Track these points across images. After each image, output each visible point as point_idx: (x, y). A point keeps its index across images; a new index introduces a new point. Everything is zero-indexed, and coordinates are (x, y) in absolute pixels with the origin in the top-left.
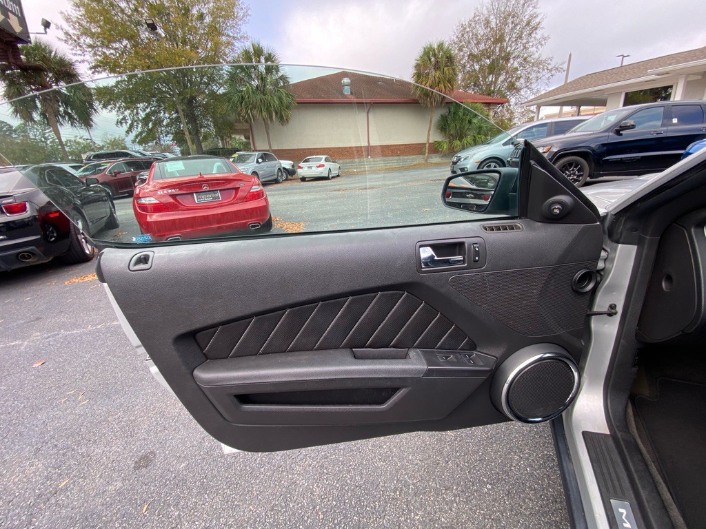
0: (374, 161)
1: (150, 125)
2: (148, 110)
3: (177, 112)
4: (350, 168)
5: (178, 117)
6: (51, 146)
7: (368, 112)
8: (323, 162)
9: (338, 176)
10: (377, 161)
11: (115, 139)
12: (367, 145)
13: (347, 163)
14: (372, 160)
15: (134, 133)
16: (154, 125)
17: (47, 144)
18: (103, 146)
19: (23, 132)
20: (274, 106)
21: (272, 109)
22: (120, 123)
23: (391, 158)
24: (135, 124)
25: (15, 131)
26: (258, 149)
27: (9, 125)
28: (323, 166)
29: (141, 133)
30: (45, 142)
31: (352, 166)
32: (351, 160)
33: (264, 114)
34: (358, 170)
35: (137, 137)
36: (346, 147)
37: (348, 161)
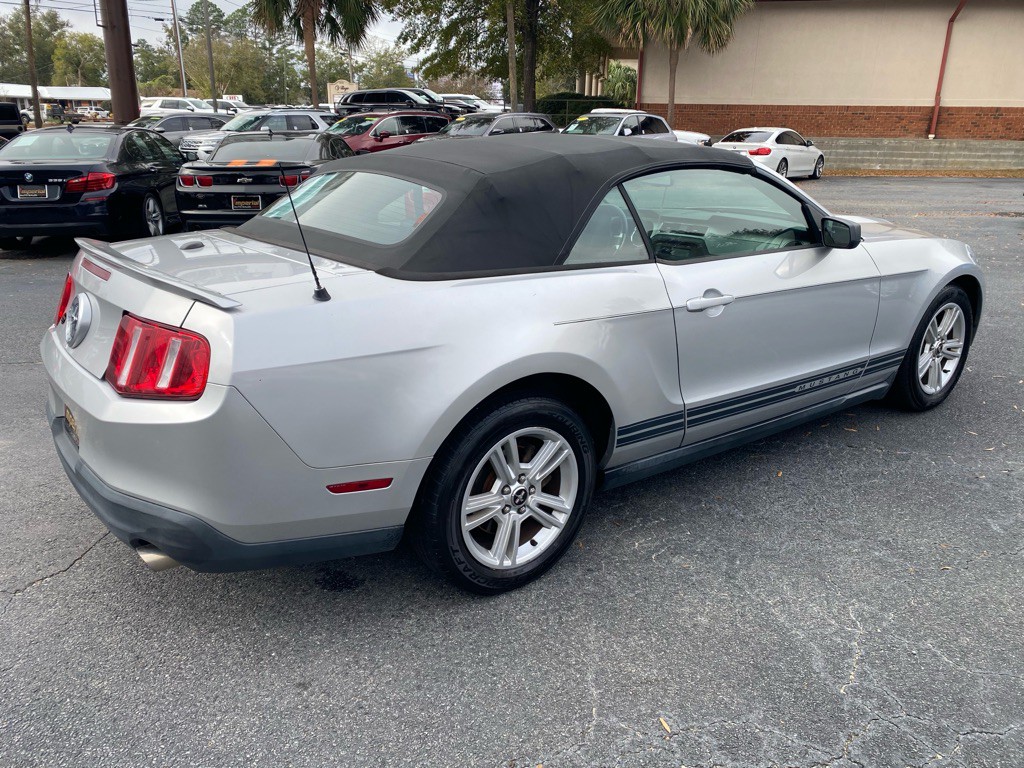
0: (939, 148)
1: (452, 44)
2: (455, 16)
3: (505, 20)
4: (862, 161)
5: (504, 30)
6: (277, 58)
7: (952, 21)
8: (770, 143)
9: (813, 177)
10: (950, 149)
11: (386, 51)
12: (932, 104)
13: (857, 148)
14: (936, 144)
15: (423, 54)
16: (459, 43)
17: (272, 54)
18: (364, 65)
19: (238, 26)
20: (694, 15)
21: (689, 22)
22: (404, 38)
23: (997, 144)
24: (429, 38)
25: (226, 23)
26: (647, 100)
27: (219, 11)
28: (767, 152)
29: (434, 56)
30: (270, 50)
31: (871, 154)
32: (870, 141)
33: (669, 29)
34: (888, 167)
35: (425, 62)
36: (865, 108)
37: (862, 142)
